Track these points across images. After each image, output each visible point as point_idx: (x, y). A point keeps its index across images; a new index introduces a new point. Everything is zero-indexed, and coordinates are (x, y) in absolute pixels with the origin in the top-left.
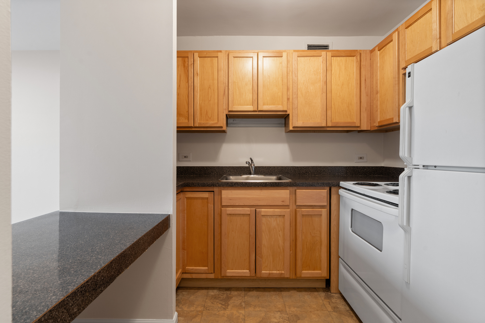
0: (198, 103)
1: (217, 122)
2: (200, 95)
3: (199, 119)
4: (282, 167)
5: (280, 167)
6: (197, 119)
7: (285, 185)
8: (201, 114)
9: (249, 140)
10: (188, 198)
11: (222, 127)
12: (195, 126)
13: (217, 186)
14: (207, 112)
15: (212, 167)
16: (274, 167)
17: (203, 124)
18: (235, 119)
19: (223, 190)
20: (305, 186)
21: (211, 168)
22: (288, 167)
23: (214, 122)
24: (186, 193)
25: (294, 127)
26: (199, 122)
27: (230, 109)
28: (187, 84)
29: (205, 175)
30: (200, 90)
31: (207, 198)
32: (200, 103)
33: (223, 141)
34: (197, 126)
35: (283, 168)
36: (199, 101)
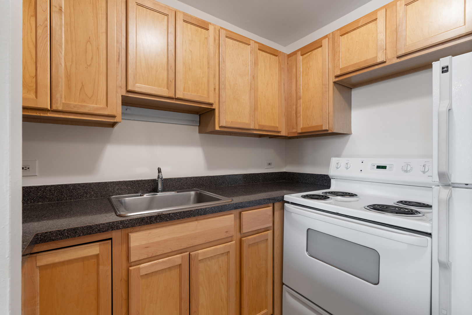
0: (61, 64)
1: (105, 106)
2: (66, 50)
3: (63, 96)
4: (196, 177)
5: (193, 177)
6: (58, 96)
7: (230, 209)
8: (69, 87)
9: (150, 141)
11: (114, 117)
12: (54, 108)
13: (120, 229)
14: (83, 85)
16: (186, 178)
17: (75, 106)
18: (129, 107)
19: (131, 232)
20: (252, 206)
21: (83, 186)
22: (203, 177)
23: (99, 106)
25: (220, 127)
26: (63, 101)
27: (130, 88)
29: (71, 199)
30: (66, 40)
31: (97, 256)
32: (66, 66)
33: (107, 140)
34: (60, 108)
36: (63, 60)
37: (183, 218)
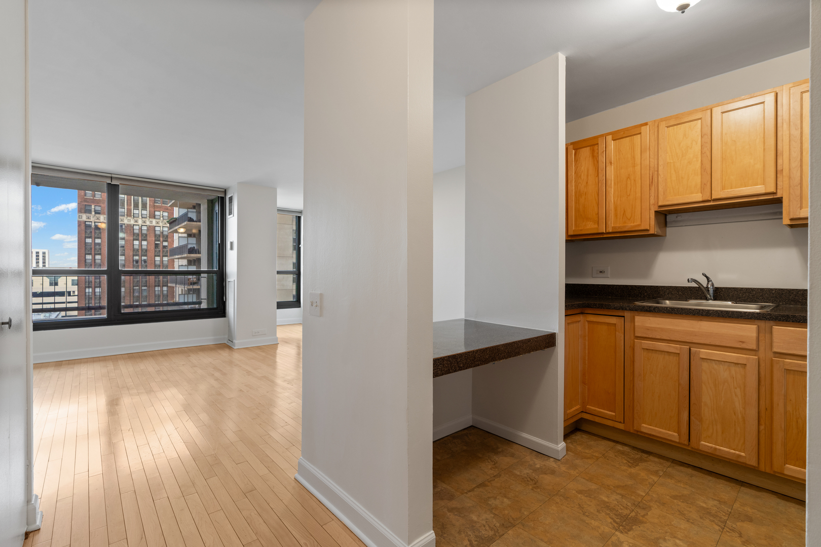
0: (611, 201)
1: (640, 223)
2: (614, 190)
3: (613, 222)
4: (782, 289)
5: (776, 289)
6: (609, 223)
7: (746, 317)
8: (616, 215)
9: (706, 245)
10: (589, 322)
11: (647, 230)
12: (607, 231)
13: (627, 310)
14: (625, 211)
15: (641, 286)
17: (619, 227)
18: (679, 214)
19: (637, 316)
20: (793, 322)
21: (639, 288)
23: (635, 224)
24: (588, 315)
25: (791, 220)
26: (613, 226)
27: (660, 204)
28: (597, 178)
29: (629, 297)
30: (615, 183)
31: (615, 324)
32: (614, 201)
33: (659, 248)
34: (611, 231)
35: (784, 291)
36: (613, 198)
37: (680, 314)
